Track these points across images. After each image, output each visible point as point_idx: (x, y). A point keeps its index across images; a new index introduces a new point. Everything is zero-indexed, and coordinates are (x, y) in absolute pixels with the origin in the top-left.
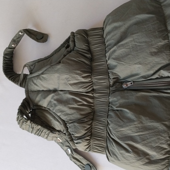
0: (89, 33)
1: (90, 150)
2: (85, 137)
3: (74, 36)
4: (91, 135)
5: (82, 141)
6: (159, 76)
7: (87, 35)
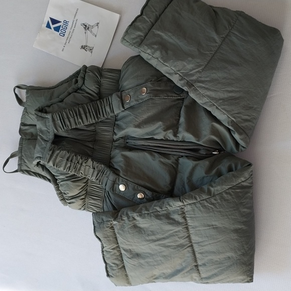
0: (104, 73)
1: (84, 209)
2: (80, 196)
3: (86, 72)
4: (86, 193)
5: (77, 200)
6: (164, 138)
7: (101, 75)
